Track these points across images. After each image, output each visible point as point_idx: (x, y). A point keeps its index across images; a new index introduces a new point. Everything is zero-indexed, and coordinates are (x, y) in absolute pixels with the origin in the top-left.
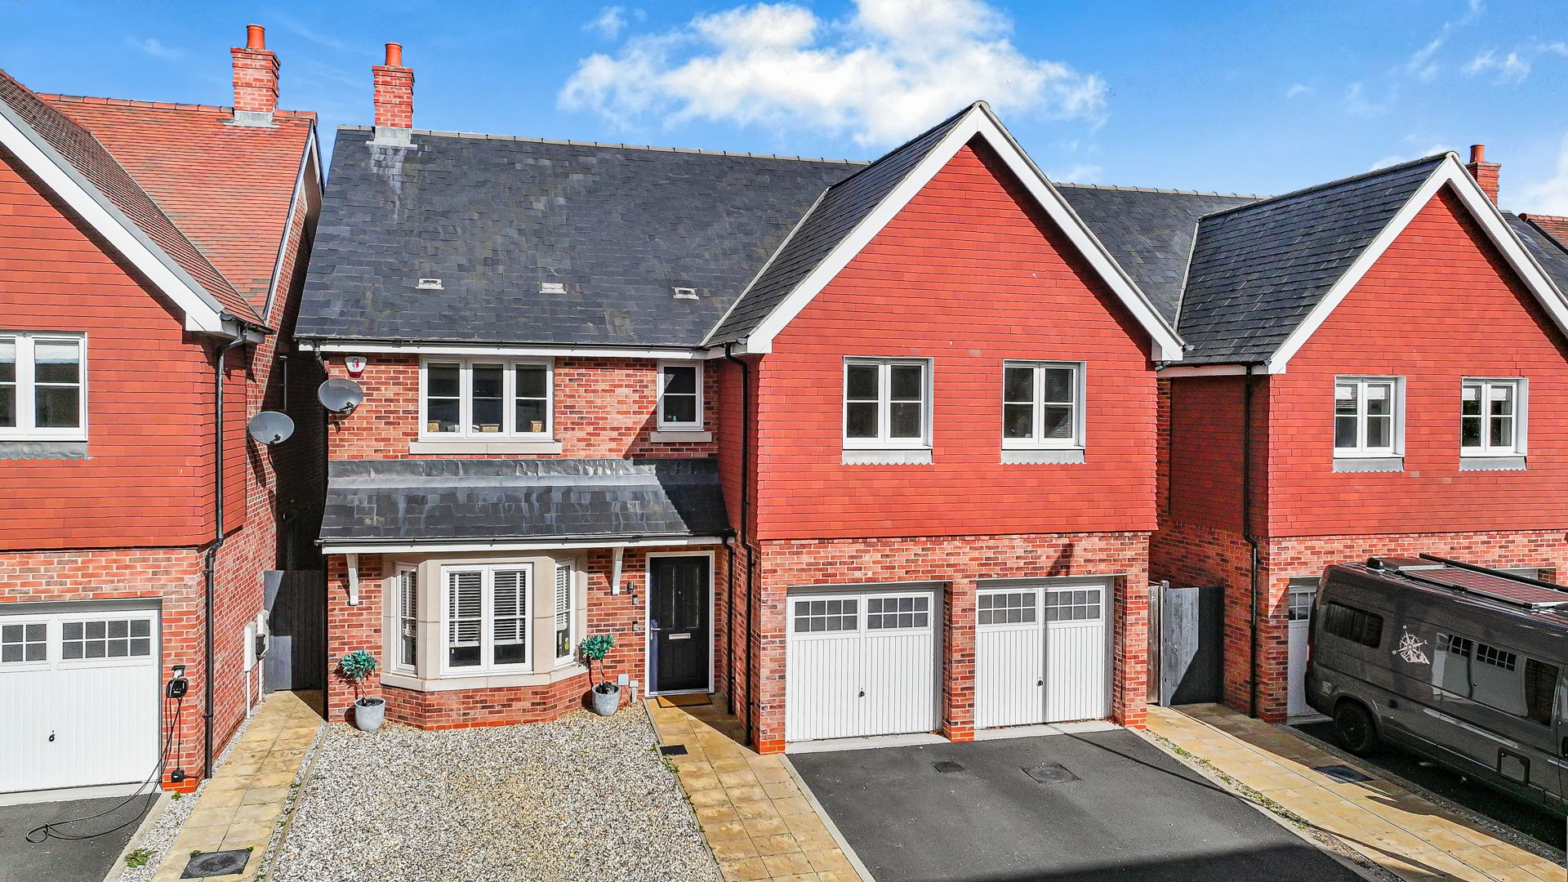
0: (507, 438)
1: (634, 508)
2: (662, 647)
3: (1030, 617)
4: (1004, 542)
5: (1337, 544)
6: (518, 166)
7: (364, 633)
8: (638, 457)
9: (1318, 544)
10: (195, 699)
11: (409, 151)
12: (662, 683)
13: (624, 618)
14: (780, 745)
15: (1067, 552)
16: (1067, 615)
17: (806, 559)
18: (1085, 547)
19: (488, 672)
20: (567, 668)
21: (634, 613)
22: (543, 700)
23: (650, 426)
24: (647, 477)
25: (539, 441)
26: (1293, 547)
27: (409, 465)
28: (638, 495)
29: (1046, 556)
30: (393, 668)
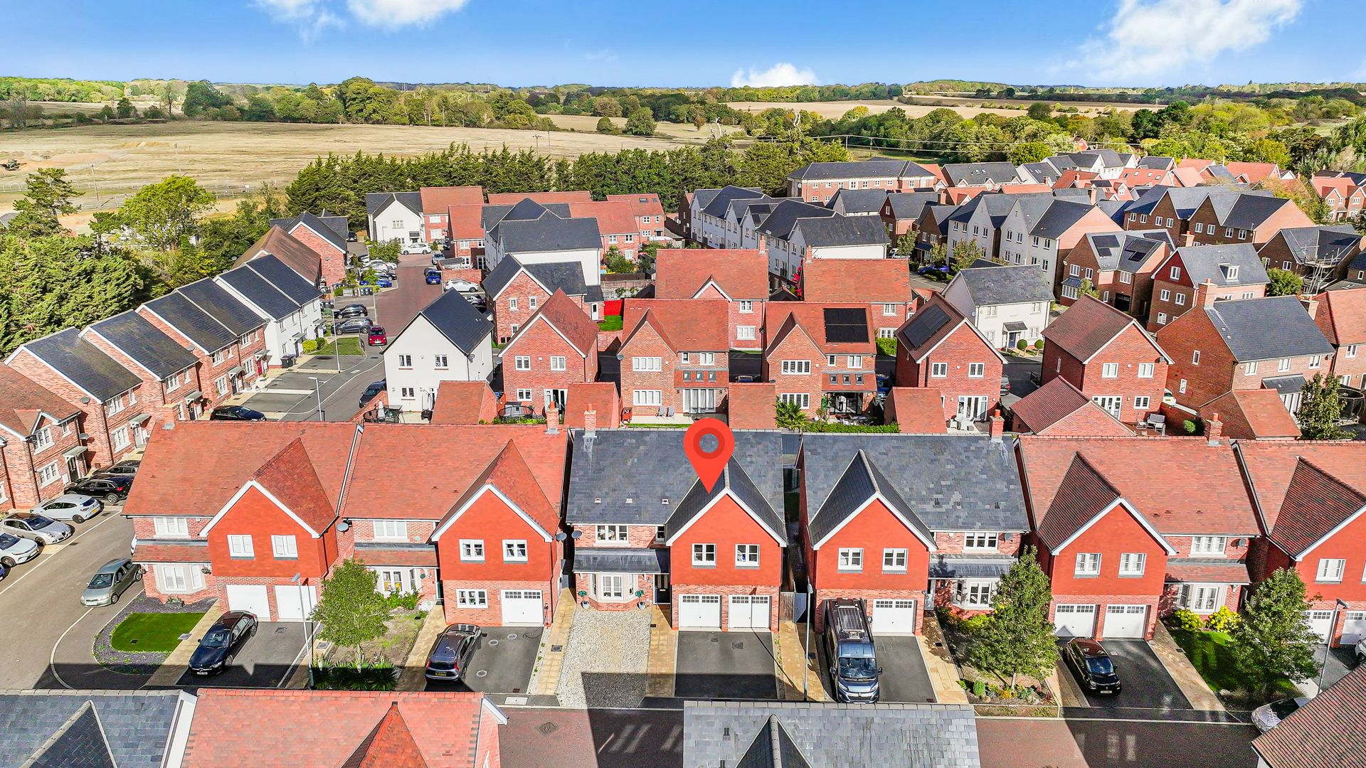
0: (618, 542)
1: (648, 563)
2: (658, 592)
3: (747, 602)
4: (737, 587)
5: (840, 591)
7: (584, 585)
8: (651, 547)
9: (833, 590)
10: (550, 609)
12: (658, 600)
13: (647, 586)
14: (678, 628)
15: (755, 590)
16: (757, 602)
17: (683, 588)
18: (759, 588)
19: (613, 599)
20: (633, 597)
21: (650, 584)
22: (626, 606)
23: (654, 539)
24: (653, 553)
25: (625, 543)
26: (824, 591)
27: (594, 549)
28: (650, 559)
29: (749, 590)
30: (591, 594)
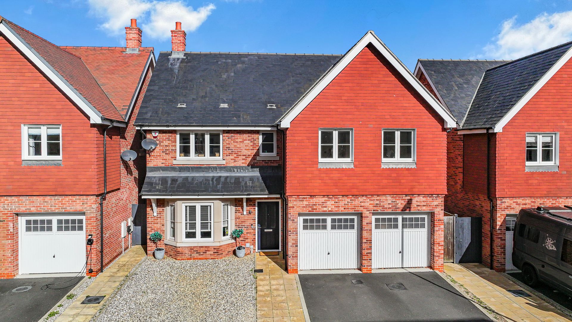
0: (207, 159)
1: (249, 183)
2: (262, 235)
3: (396, 226)
4: (383, 198)
5: (528, 201)
6: (219, 63)
7: (159, 226)
8: (253, 165)
9: (519, 201)
10: (96, 246)
11: (183, 59)
12: (262, 247)
13: (248, 223)
14: (296, 271)
15: (410, 202)
16: (411, 226)
17: (305, 203)
18: (416, 201)
19: (199, 241)
20: (227, 240)
21: (252, 222)
22: (218, 251)
23: (257, 154)
24: (256, 173)
25: (218, 160)
26: (508, 202)
27: (173, 168)
28: (252, 179)
29: (401, 203)
30: (168, 238)
